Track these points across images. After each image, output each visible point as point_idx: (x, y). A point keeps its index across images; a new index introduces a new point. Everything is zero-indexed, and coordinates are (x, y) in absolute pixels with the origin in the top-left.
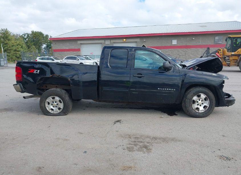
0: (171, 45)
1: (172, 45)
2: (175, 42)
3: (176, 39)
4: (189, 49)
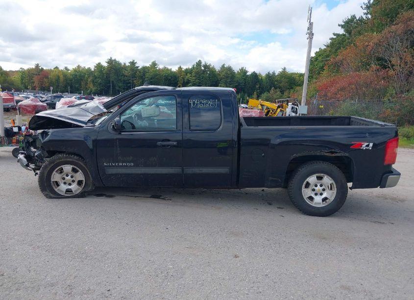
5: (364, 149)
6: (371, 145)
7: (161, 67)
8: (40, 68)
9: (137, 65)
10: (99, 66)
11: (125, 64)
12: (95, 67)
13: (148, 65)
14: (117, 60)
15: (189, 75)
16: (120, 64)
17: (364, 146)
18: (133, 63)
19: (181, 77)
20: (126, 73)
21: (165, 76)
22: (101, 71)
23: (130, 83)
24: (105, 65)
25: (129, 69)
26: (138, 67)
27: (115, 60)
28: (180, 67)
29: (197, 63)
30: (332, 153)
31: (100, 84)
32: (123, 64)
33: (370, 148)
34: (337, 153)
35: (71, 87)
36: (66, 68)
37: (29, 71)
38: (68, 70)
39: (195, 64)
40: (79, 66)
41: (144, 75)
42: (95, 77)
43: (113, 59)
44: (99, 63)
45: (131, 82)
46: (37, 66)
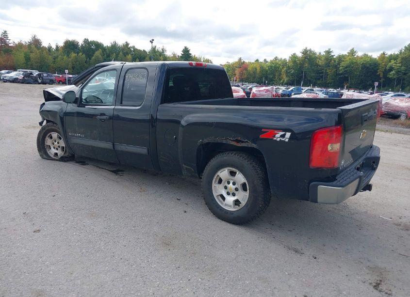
5: (278, 139)
6: (288, 135)
7: (360, 54)
8: (242, 61)
9: (332, 54)
10: (294, 57)
11: (320, 53)
12: (290, 57)
13: (345, 53)
14: (312, 50)
15: (393, 62)
16: (315, 54)
17: (278, 136)
18: (328, 52)
19: (383, 64)
20: (320, 63)
21: (363, 63)
22: (295, 62)
23: (323, 73)
24: (300, 55)
25: (323, 58)
26: (333, 56)
27: (310, 50)
28: (384, 54)
29: (405, 47)
30: (238, 141)
31: (292, 75)
32: (318, 54)
33: (287, 140)
34: (243, 142)
35: (266, 78)
36: (265, 60)
37: (233, 64)
38: (267, 62)
39: (404, 48)
40: (276, 58)
41: (339, 64)
42: (289, 68)
43: (308, 49)
44: (295, 54)
45: (324, 71)
46: (240, 59)
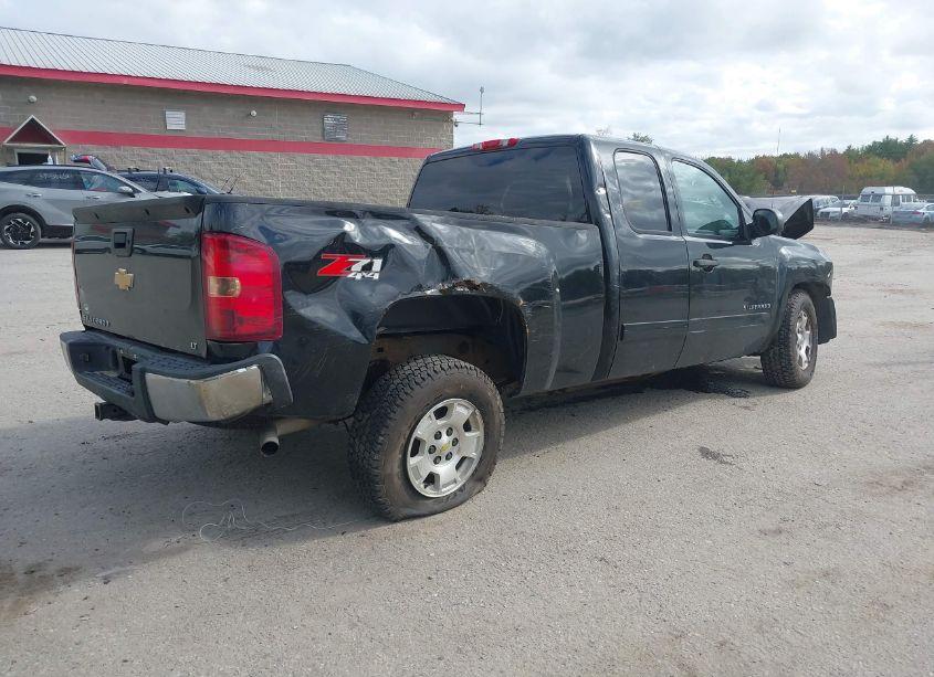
0: (162, 134)
1: (168, 134)
2: (176, 120)
3: (178, 110)
4: (236, 154)
